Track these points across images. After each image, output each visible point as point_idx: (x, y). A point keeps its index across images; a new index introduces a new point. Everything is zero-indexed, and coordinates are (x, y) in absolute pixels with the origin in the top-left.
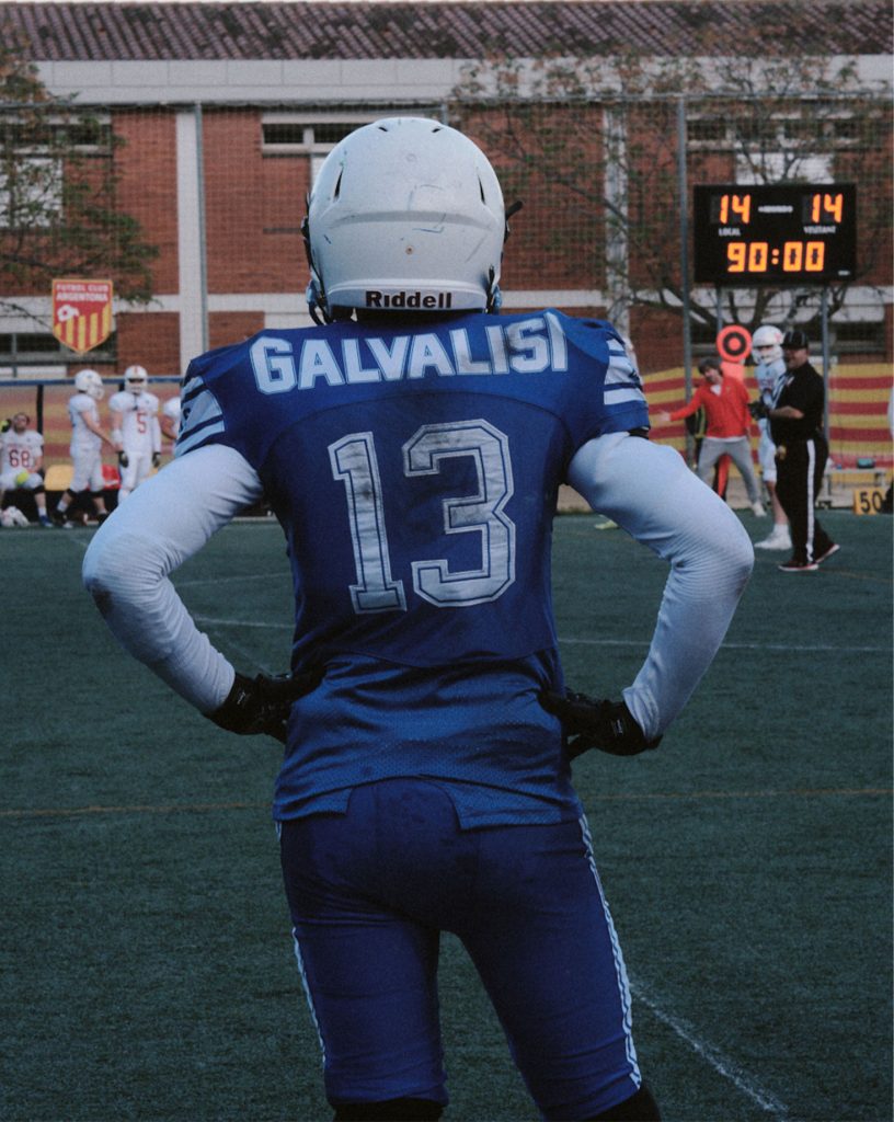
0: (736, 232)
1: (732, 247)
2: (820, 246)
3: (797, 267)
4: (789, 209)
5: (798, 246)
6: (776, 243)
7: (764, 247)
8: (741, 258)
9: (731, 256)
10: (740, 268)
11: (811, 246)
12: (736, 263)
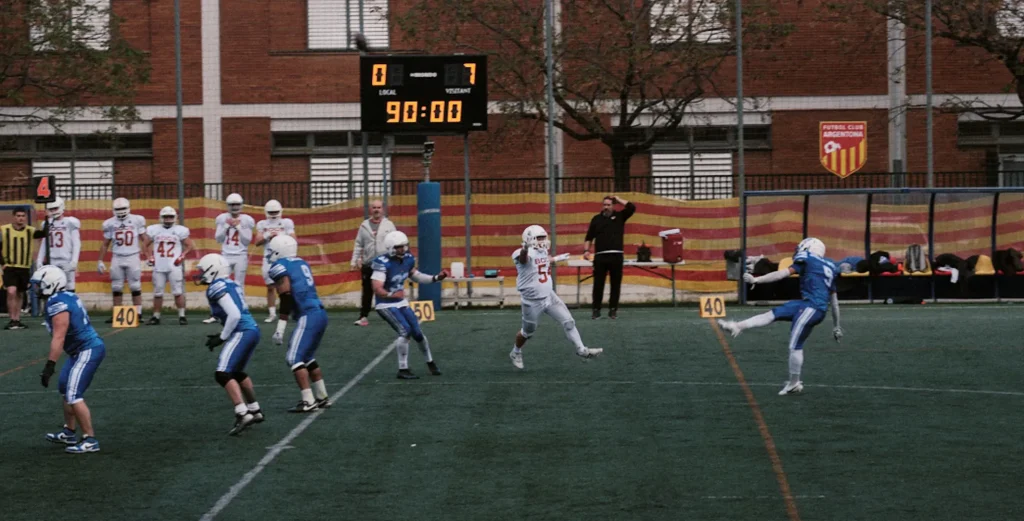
0: (393, 92)
1: (390, 104)
2: (459, 104)
3: (441, 119)
4: (434, 75)
5: (442, 104)
6: (424, 102)
7: (415, 104)
8: (397, 112)
9: (389, 111)
10: (396, 120)
11: (451, 104)
12: (393, 116)
